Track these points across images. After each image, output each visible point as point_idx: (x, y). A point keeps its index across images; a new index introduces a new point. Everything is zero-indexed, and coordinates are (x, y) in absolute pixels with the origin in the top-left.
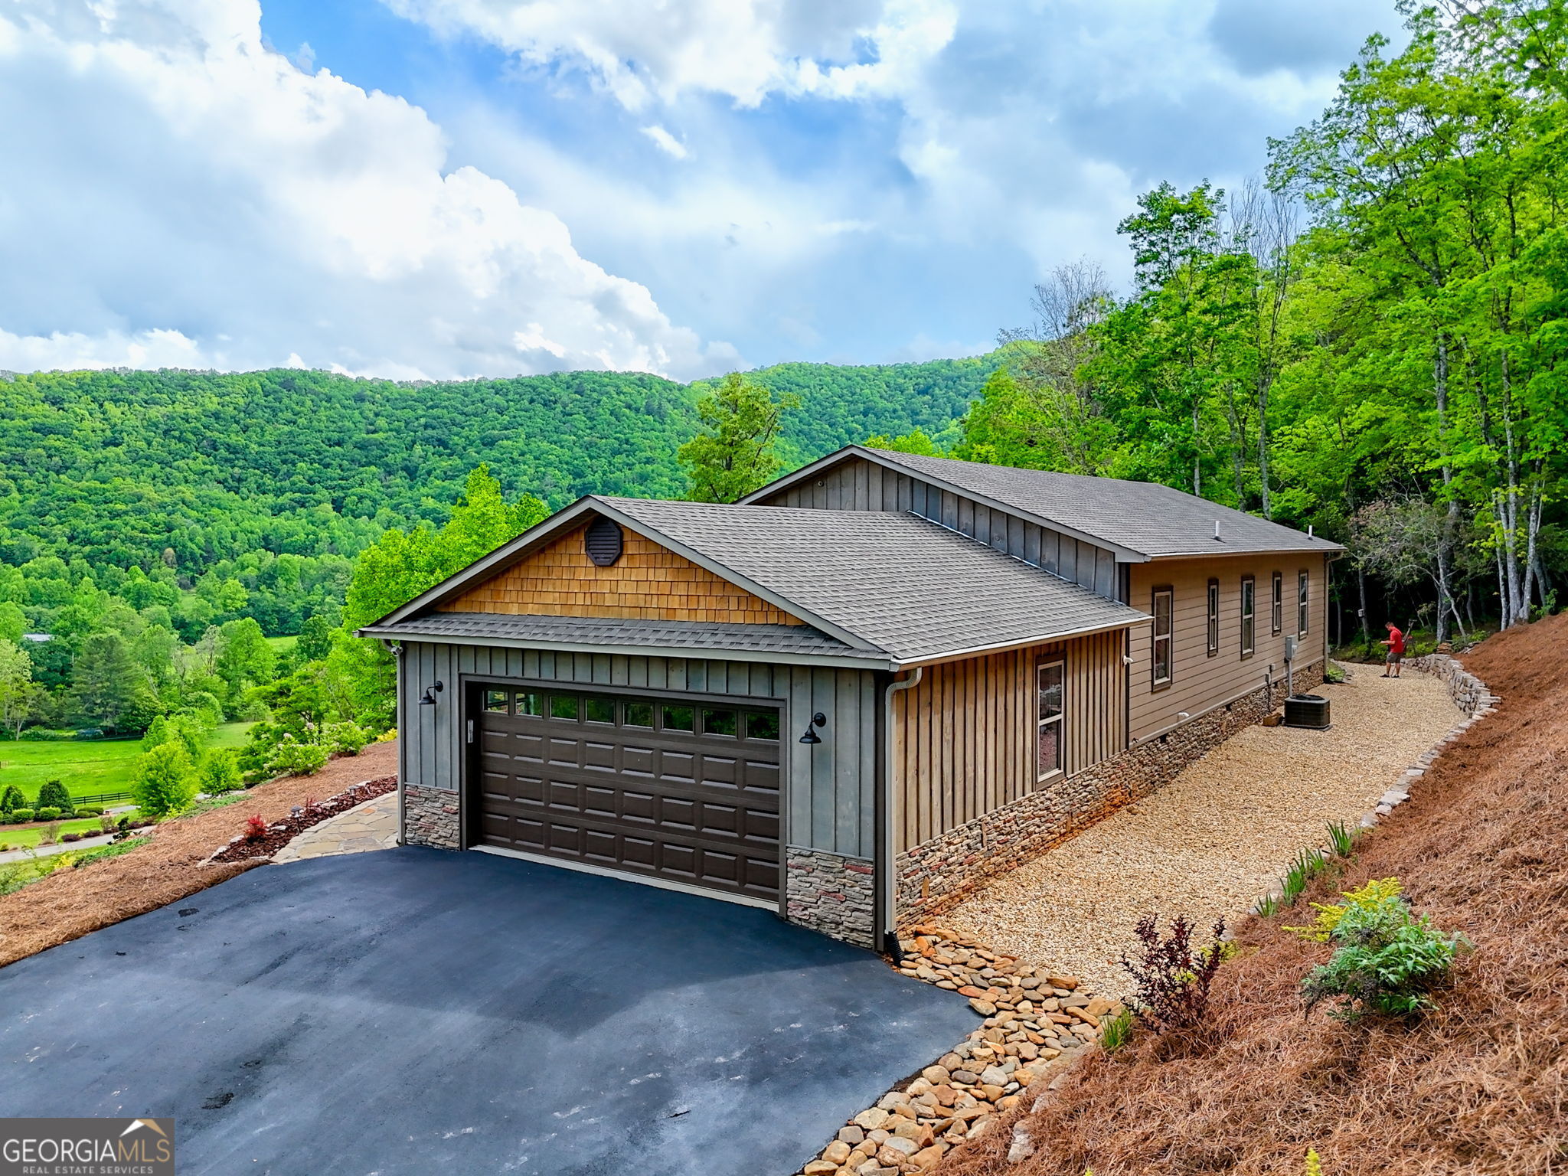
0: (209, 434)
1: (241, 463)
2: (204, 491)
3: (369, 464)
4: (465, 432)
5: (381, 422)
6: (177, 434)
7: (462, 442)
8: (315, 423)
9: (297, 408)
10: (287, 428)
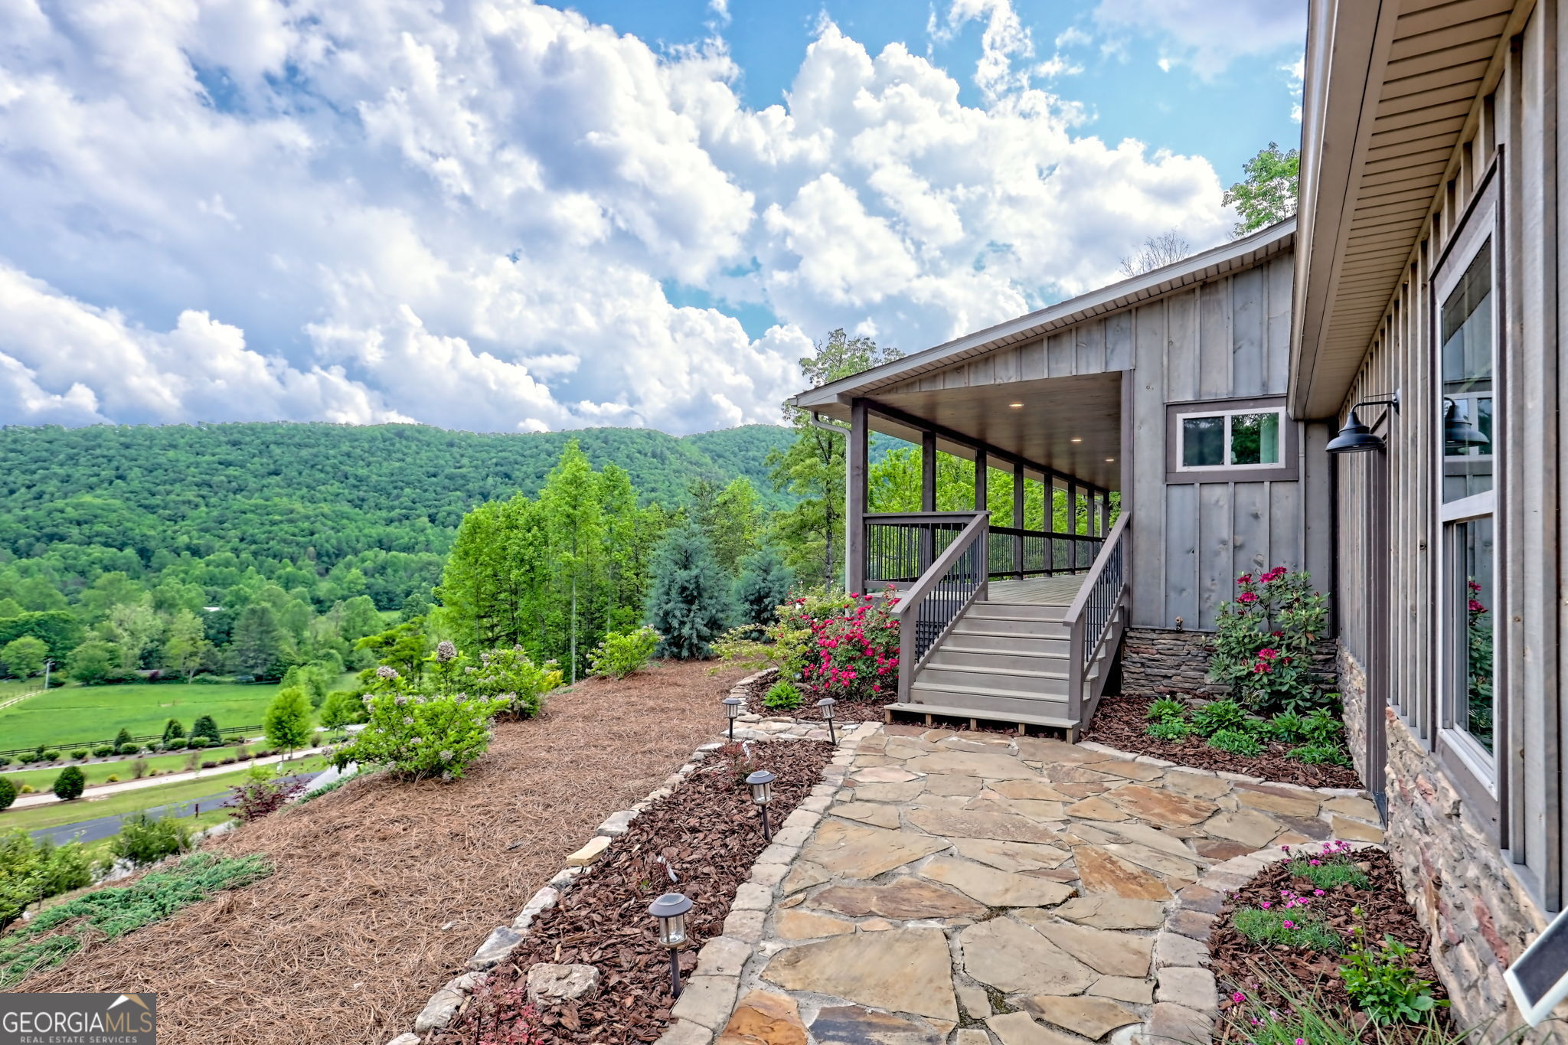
1: (365, 488)
2: (338, 507)
3: (456, 490)
4: (524, 469)
5: (465, 461)
6: (320, 467)
7: (521, 475)
8: (418, 461)
9: (406, 451)
10: (398, 464)
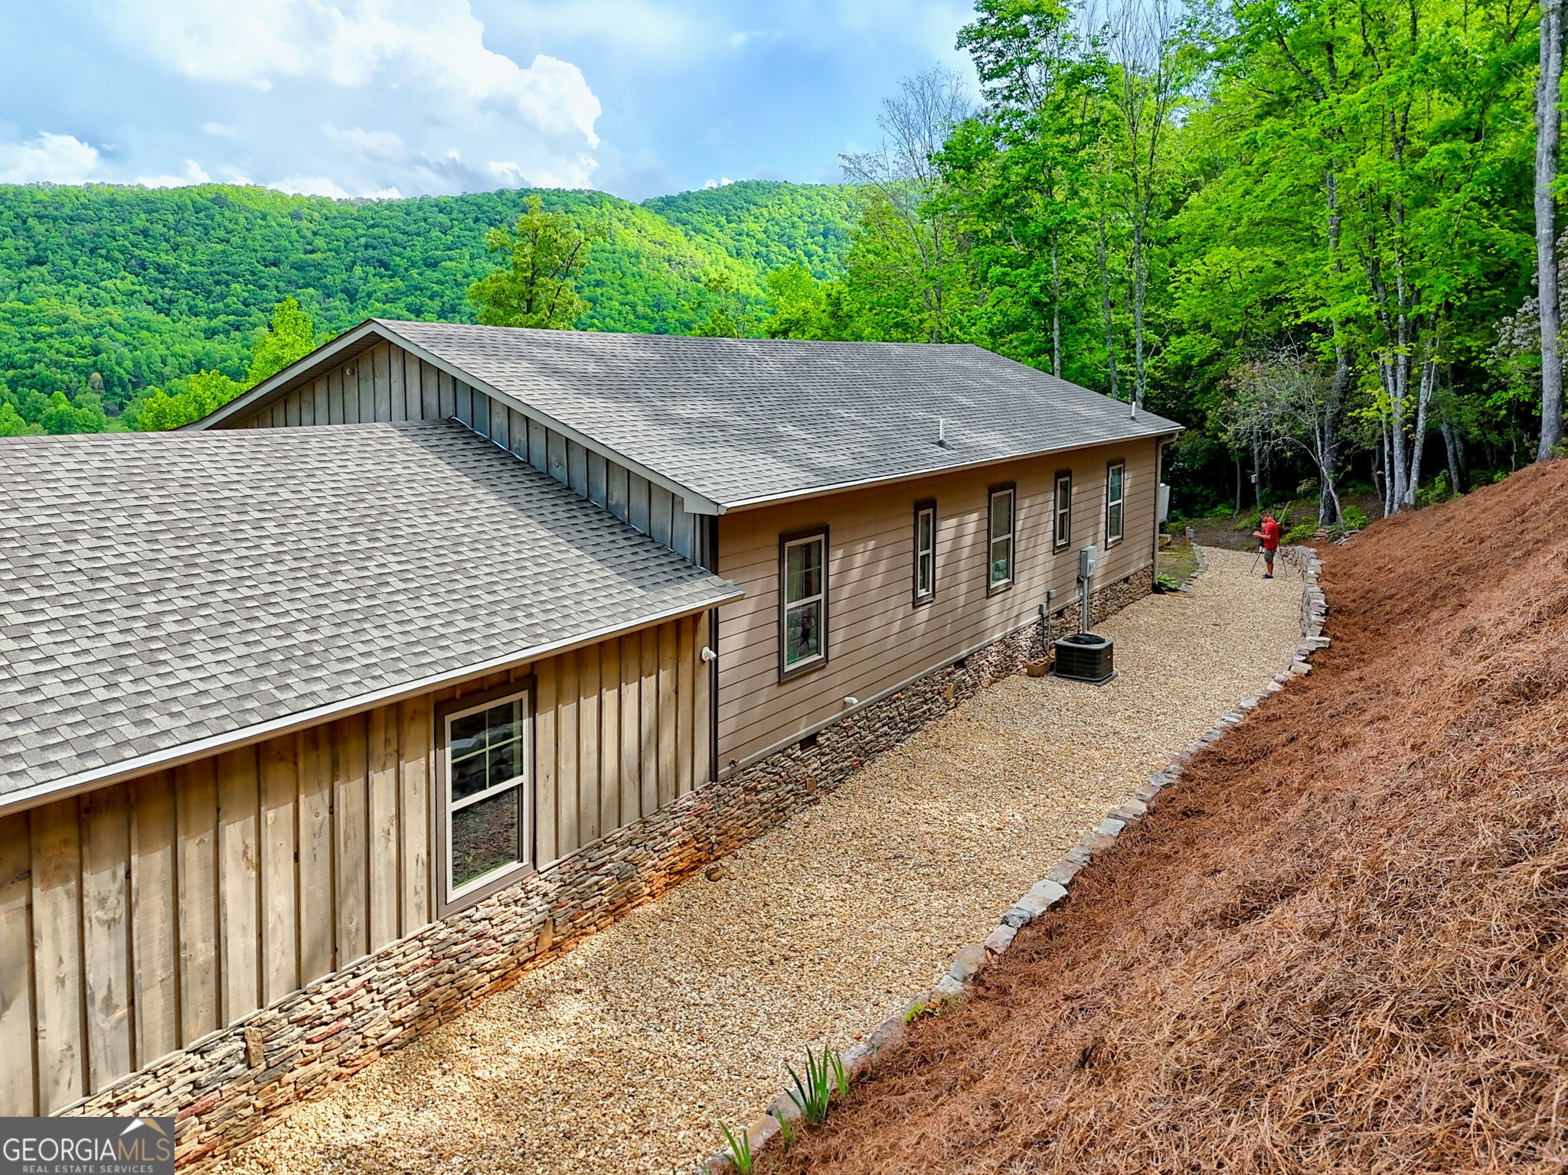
0: (137, 252)
1: (171, 283)
2: (133, 312)
3: (307, 286)
4: (408, 253)
5: (320, 242)
6: (103, 252)
7: (404, 263)
8: (249, 242)
9: (231, 226)
10: (219, 247)
